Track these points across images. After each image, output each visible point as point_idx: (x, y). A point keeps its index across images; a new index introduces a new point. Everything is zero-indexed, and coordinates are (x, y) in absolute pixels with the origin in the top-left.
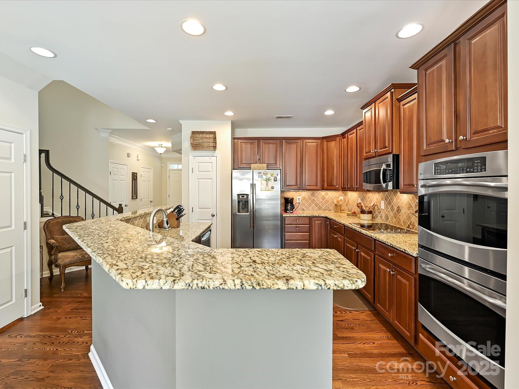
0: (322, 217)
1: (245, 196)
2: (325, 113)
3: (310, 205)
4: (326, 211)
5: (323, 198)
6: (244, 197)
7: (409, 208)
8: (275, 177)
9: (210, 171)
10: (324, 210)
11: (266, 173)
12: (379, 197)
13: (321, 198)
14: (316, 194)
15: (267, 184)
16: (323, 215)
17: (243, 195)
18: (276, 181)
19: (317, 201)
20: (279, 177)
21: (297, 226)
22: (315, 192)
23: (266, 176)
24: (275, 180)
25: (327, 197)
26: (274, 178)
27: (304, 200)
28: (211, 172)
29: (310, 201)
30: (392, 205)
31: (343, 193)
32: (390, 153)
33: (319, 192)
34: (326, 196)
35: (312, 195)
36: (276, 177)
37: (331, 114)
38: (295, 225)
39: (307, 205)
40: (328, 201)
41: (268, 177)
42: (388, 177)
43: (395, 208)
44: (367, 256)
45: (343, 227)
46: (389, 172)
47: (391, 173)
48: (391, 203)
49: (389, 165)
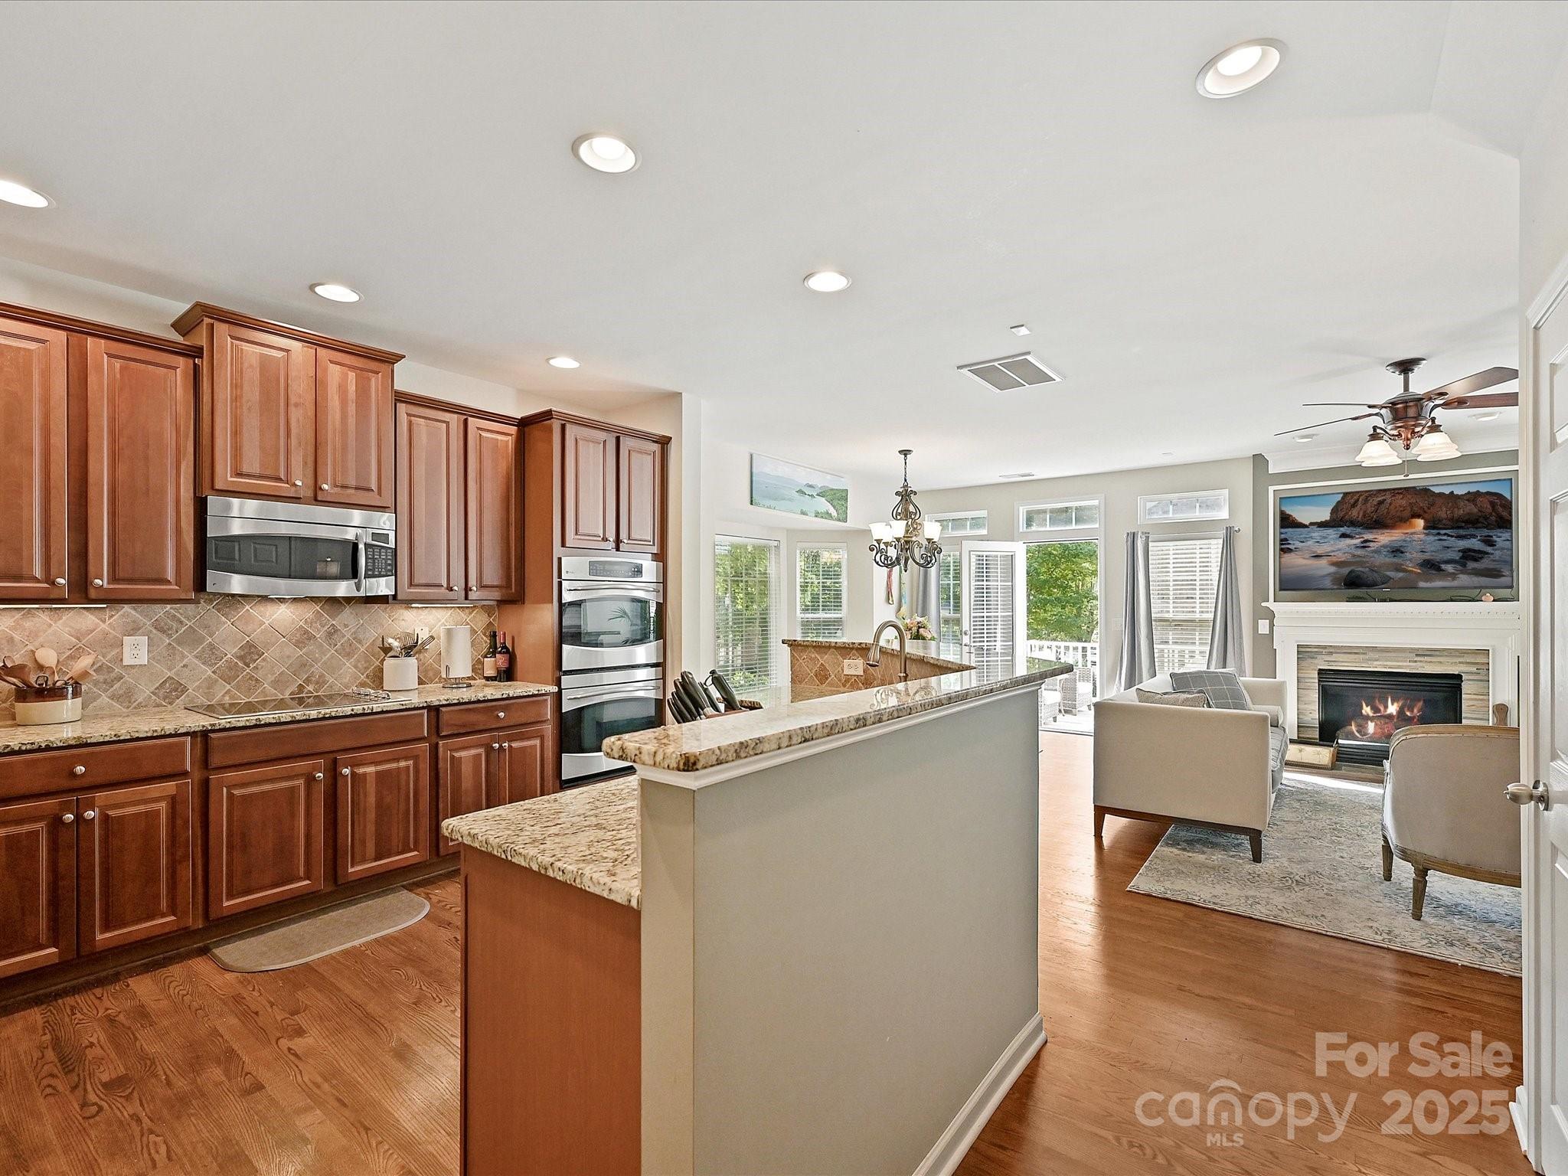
7: (299, 644)
30: (210, 644)
32: (383, 509)
42: (374, 563)
43: (231, 651)
44: (394, 765)
45: (184, 743)
46: (380, 552)
47: (386, 556)
48: (202, 639)
49: (385, 538)
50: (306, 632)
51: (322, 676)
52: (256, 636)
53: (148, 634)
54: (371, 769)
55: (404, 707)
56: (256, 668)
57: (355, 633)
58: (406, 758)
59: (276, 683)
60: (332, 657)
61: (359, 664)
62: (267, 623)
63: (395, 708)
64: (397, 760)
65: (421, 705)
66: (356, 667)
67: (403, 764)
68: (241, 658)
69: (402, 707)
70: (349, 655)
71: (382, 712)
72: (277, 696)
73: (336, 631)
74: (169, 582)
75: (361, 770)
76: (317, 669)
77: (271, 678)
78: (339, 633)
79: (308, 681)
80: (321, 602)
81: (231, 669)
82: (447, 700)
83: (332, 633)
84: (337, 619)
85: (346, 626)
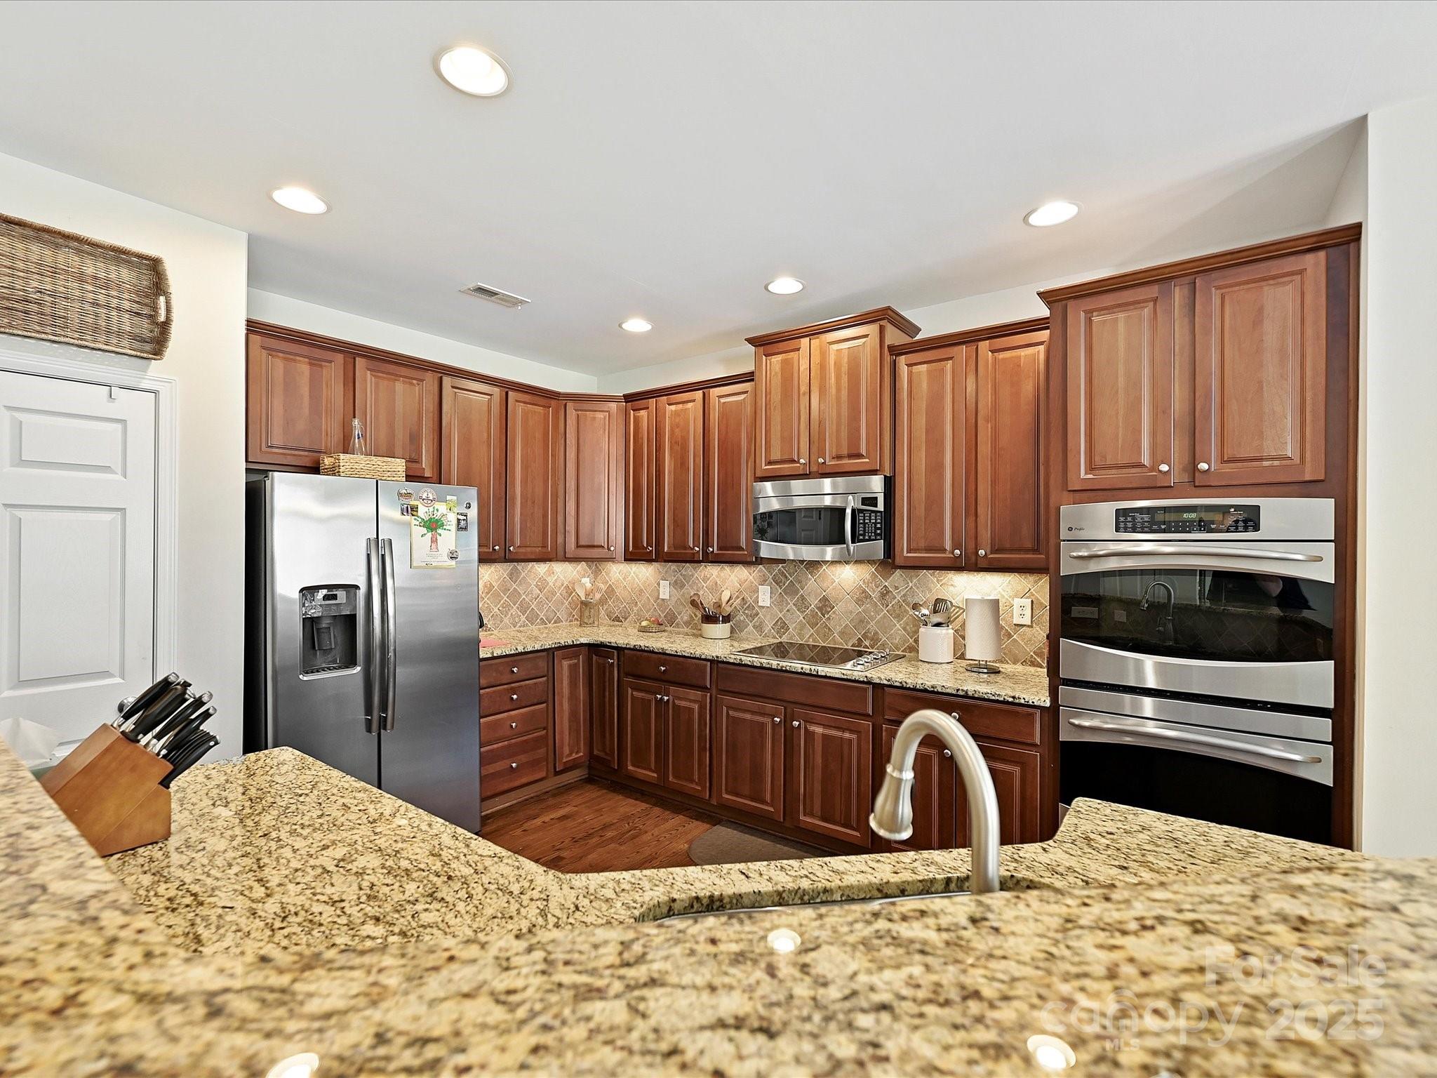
0: (582, 645)
1: (341, 595)
2: (624, 326)
3: (507, 607)
4: (549, 625)
5: (542, 584)
6: (334, 597)
7: (859, 602)
8: (462, 514)
9: (106, 469)
10: (543, 622)
11: (431, 498)
12: (751, 578)
13: (537, 586)
14: (523, 574)
15: (434, 541)
16: (584, 640)
17: (332, 590)
18: (466, 529)
19: (524, 596)
20: (473, 513)
21: (512, 688)
22: (520, 566)
23: (431, 509)
24: (462, 527)
25: (551, 580)
26: (459, 520)
27: (487, 593)
28: (114, 472)
29: (505, 598)
30: (802, 596)
31: (590, 567)
32: (874, 472)
33: (531, 564)
34: (549, 579)
35: (511, 575)
36: (466, 516)
37: (642, 333)
38: (505, 686)
39: (496, 610)
40: (554, 594)
41: (439, 514)
42: (864, 528)
43: (814, 602)
44: (839, 734)
45: (706, 665)
46: (870, 517)
47: (876, 520)
48: (797, 592)
49: (872, 501)
50: (864, 591)
51: (876, 633)
52: (831, 592)
53: (770, 584)
54: (819, 730)
55: (845, 677)
56: (829, 618)
57: (904, 595)
58: (851, 731)
59: (842, 634)
60: (885, 616)
61: (908, 628)
62: (837, 581)
63: (837, 676)
64: (844, 730)
65: (862, 679)
66: (904, 629)
67: (847, 735)
68: (820, 609)
69: (843, 677)
70: (898, 617)
71: (825, 677)
72: (842, 645)
73: (888, 592)
74: (740, 549)
75: (812, 728)
76: (872, 626)
77: (839, 629)
78: (890, 594)
79: (865, 636)
80: (875, 563)
81: (813, 617)
82: (889, 680)
83: (885, 594)
84: (888, 581)
85: (896, 588)
